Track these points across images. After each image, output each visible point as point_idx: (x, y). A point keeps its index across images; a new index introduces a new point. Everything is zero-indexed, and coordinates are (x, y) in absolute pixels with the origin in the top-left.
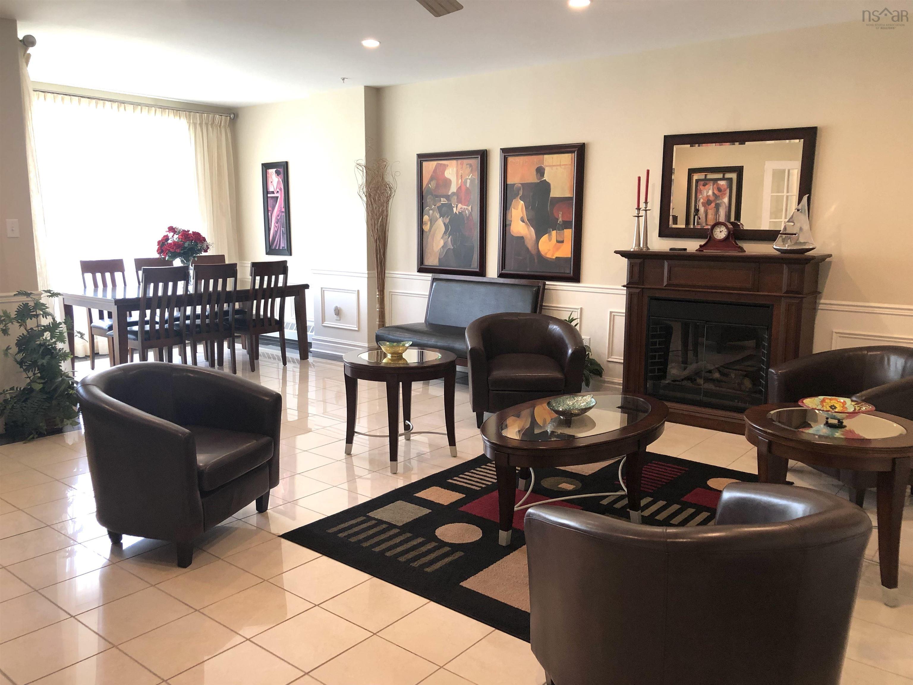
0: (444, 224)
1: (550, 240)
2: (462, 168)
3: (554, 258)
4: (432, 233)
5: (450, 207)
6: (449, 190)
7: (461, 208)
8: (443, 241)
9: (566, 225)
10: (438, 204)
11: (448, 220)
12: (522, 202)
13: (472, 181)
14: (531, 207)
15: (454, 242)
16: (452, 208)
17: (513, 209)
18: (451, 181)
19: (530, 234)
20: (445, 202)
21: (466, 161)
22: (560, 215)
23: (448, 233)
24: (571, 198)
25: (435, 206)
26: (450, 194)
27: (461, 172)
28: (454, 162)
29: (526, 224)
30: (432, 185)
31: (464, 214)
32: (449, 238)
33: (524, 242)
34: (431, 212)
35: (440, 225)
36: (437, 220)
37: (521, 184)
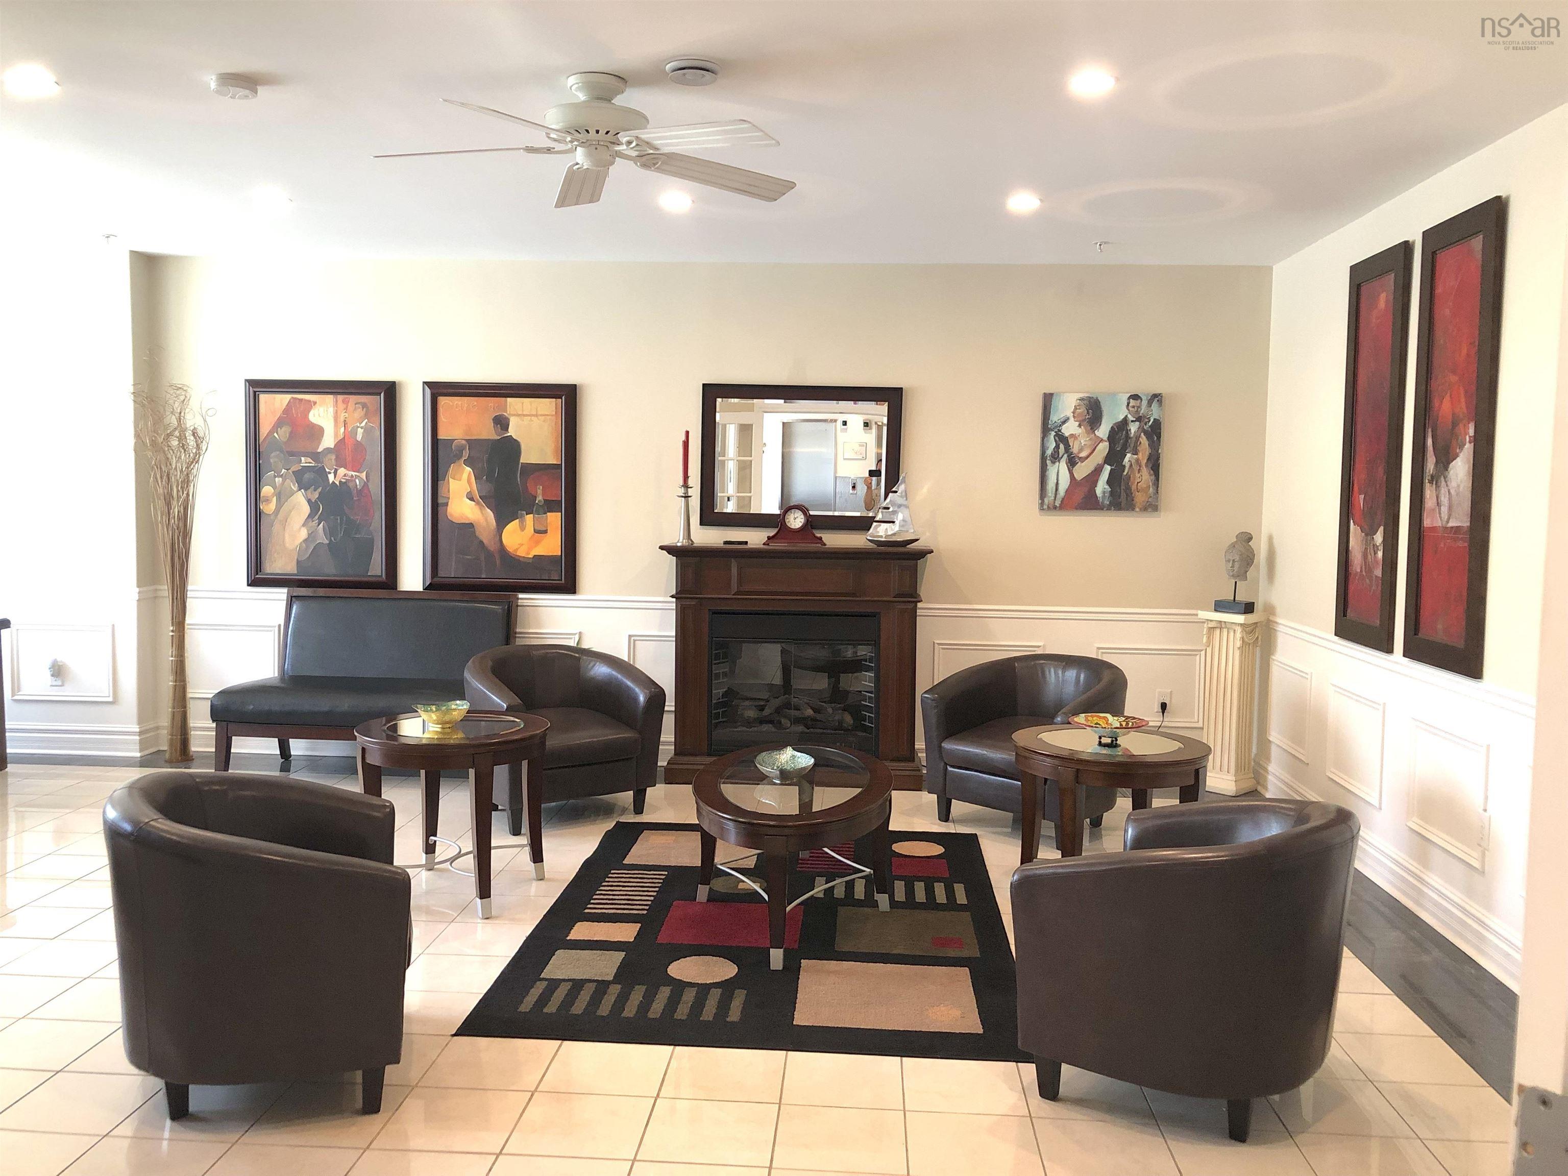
0: (309, 501)
1: (522, 528)
2: (346, 409)
3: (531, 556)
4: (281, 515)
5: (321, 473)
6: (319, 443)
7: (345, 475)
8: (306, 531)
9: (551, 506)
10: (295, 468)
11: (316, 495)
12: (468, 469)
13: (367, 430)
14: (485, 477)
15: (331, 532)
16: (325, 475)
17: (451, 480)
18: (323, 428)
19: (486, 520)
20: (311, 465)
21: (353, 399)
22: (540, 491)
23: (317, 517)
24: (557, 467)
25: (287, 470)
26: (320, 450)
27: (342, 416)
28: (330, 398)
29: (478, 503)
30: (282, 435)
31: (351, 485)
32: (319, 525)
33: (474, 532)
34: (278, 480)
35: (300, 504)
36: (292, 493)
37: (464, 440)
